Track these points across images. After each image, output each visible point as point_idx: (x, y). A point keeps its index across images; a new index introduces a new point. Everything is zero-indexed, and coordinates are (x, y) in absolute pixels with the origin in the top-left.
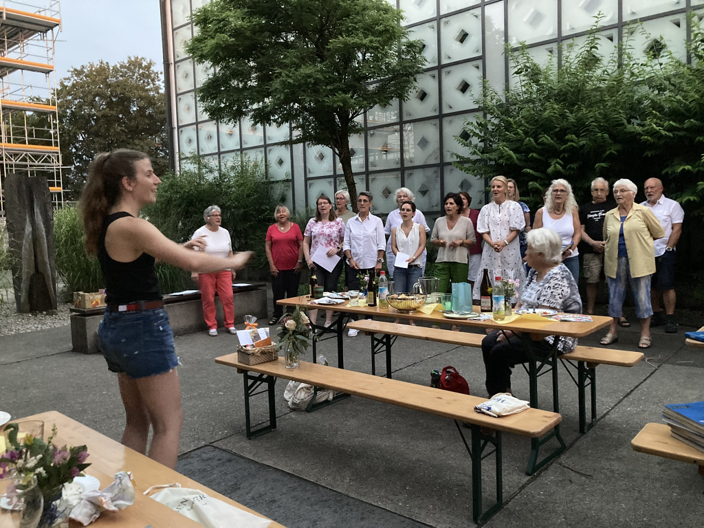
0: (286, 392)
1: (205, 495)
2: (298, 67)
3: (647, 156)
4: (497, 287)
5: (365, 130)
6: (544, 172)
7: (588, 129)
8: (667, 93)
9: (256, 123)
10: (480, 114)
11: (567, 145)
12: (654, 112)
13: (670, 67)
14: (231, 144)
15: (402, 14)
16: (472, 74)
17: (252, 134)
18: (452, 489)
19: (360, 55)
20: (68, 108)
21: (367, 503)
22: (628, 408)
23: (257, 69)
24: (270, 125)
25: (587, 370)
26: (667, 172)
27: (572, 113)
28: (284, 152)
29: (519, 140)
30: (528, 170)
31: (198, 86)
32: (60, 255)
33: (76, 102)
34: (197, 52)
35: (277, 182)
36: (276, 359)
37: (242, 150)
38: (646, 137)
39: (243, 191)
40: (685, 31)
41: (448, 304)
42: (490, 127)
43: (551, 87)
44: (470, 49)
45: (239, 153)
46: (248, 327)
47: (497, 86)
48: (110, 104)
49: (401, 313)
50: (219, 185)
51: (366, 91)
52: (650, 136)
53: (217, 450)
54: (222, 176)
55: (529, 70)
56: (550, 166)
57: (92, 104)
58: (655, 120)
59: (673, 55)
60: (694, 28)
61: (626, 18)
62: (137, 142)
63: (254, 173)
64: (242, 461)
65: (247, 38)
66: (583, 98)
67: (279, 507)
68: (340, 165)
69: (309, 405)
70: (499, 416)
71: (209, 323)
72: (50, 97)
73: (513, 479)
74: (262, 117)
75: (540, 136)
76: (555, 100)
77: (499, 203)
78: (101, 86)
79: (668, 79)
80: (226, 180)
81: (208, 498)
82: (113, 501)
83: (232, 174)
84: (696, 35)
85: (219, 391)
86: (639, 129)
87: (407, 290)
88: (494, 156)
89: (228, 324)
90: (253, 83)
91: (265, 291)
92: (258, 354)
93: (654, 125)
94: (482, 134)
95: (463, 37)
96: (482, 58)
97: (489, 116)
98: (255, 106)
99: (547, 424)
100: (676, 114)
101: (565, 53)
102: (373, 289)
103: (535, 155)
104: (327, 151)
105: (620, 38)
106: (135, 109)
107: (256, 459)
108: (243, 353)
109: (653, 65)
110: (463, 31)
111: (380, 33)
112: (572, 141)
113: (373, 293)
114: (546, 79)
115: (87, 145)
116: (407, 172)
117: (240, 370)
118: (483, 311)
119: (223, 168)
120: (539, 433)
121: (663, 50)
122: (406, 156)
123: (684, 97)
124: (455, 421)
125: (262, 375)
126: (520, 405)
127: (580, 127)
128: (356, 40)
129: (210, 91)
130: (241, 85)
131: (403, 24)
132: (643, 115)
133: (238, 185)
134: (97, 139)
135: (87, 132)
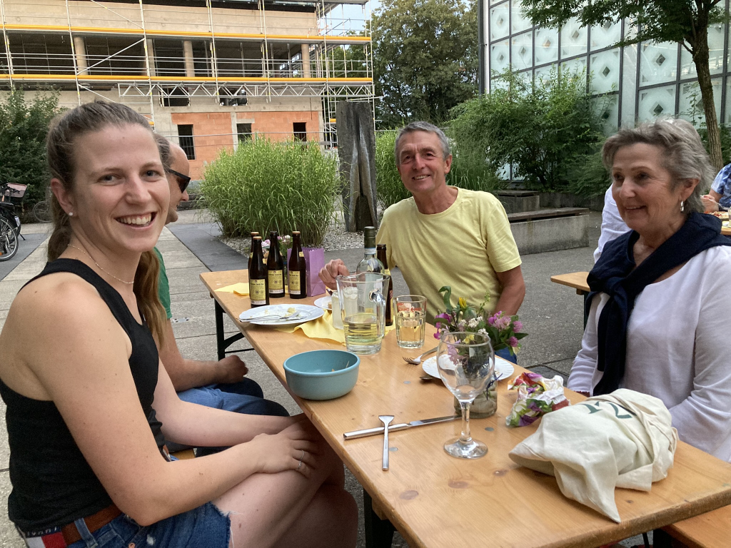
14: (548, 55)
17: (573, 42)
20: (378, 39)
28: (612, 60)
33: (385, 32)
35: (601, 95)
37: (559, 62)
39: (560, 108)
45: (556, 65)
48: (416, 31)
50: (533, 103)
54: (536, 93)
57: (399, 33)
62: (441, 67)
63: (573, 86)
78: (408, 12)
80: (540, 98)
83: (548, 90)
91: (587, 217)
106: (439, 33)
115: (395, 74)
119: (537, 83)
133: (554, 102)
134: (403, 68)
135: (395, 62)
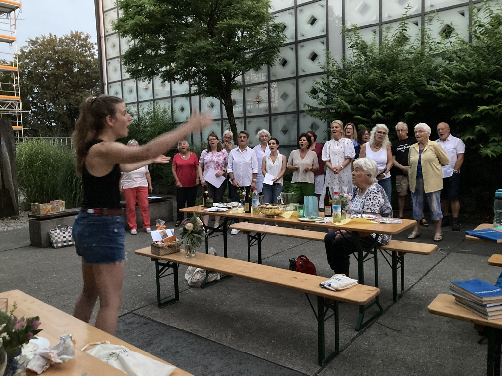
0: (186, 274)
1: (127, 349)
2: (194, 40)
3: (440, 107)
4: (336, 199)
5: (243, 87)
6: (369, 117)
7: (401, 88)
8: (455, 63)
9: (164, 81)
10: (325, 76)
11: (386, 99)
12: (445, 76)
13: (457, 44)
14: (146, 96)
15: (270, 4)
16: (319, 48)
17: (161, 88)
18: (304, 342)
19: (239, 33)
20: (27, 68)
21: (243, 352)
22: (426, 283)
23: (165, 42)
24: (175, 82)
25: (398, 257)
26: (454, 118)
27: (389, 76)
28: (185, 102)
29: (351, 95)
30: (358, 117)
31: (122, 54)
32: (21, 176)
33: (32, 64)
34: (121, 28)
35: (180, 123)
36: (179, 251)
37: (154, 100)
38: (440, 94)
39: (155, 130)
40: (468, 19)
41: (302, 211)
42: (332, 86)
43: (374, 58)
44: (317, 30)
45: (152, 102)
46: (159, 228)
47: (337, 57)
48: (58, 66)
49: (268, 218)
50: (137, 126)
51: (244, 58)
52: (443, 93)
53: (136, 316)
54: (140, 119)
55: (359, 45)
56: (373, 113)
57: (44, 66)
58: (446, 82)
59: (459, 36)
60: (474, 17)
61: (427, 9)
62: (78, 93)
63: (163, 117)
64: (155, 324)
65: (158, 19)
66: (397, 65)
67: (181, 356)
68: (225, 112)
69: (203, 283)
70: (337, 290)
71: (131, 225)
72: (13, 60)
73: (346, 334)
74: (169, 77)
75: (367, 92)
76: (377, 66)
77: (337, 139)
78: (51, 52)
79: (455, 53)
80: (143, 122)
81: (130, 352)
82: (59, 356)
83: (147, 118)
84: (475, 22)
85: (138, 274)
86: (435, 88)
87: (272, 201)
88: (334, 106)
89: (145, 225)
90: (162, 52)
91: (172, 202)
92: (166, 248)
93: (446, 86)
94: (326, 91)
95: (313, 21)
96: (327, 36)
97: (331, 78)
98: (164, 69)
99: (370, 296)
100: (461, 78)
101: (384, 34)
102: (249, 200)
103: (363, 106)
104: (216, 101)
105: (423, 24)
106: (76, 70)
107: (165, 322)
108: (155, 247)
109: (445, 43)
110: (313, 16)
111: (254, 18)
112: (389, 96)
113: (248, 203)
114: (371, 52)
115: (41, 95)
116: (273, 118)
117: (153, 259)
118: (326, 216)
119: (141, 113)
120: (364, 302)
121: (452, 33)
122: (273, 105)
123: (467, 66)
124: (306, 294)
125: (169, 262)
126: (352, 283)
127: (394, 87)
128: (236, 22)
129: (130, 58)
130: (153, 54)
131: (270, 11)
132: (438, 78)
133: (151, 126)
134: (48, 92)
135: (41, 86)
